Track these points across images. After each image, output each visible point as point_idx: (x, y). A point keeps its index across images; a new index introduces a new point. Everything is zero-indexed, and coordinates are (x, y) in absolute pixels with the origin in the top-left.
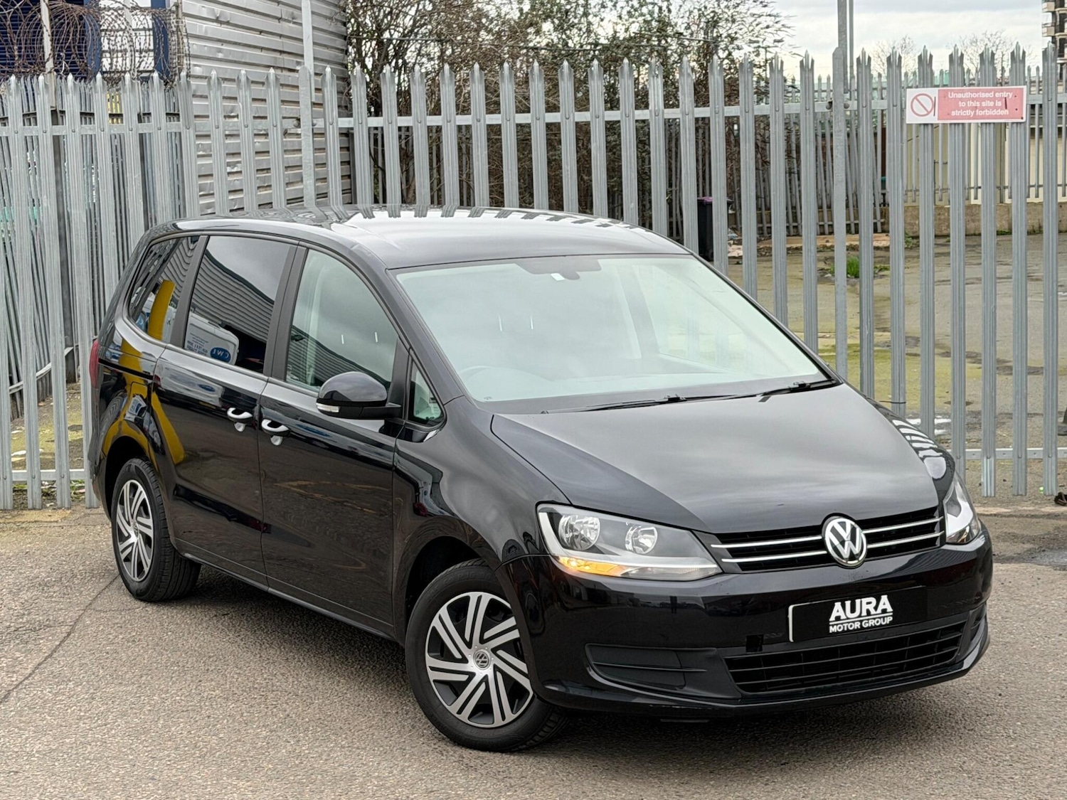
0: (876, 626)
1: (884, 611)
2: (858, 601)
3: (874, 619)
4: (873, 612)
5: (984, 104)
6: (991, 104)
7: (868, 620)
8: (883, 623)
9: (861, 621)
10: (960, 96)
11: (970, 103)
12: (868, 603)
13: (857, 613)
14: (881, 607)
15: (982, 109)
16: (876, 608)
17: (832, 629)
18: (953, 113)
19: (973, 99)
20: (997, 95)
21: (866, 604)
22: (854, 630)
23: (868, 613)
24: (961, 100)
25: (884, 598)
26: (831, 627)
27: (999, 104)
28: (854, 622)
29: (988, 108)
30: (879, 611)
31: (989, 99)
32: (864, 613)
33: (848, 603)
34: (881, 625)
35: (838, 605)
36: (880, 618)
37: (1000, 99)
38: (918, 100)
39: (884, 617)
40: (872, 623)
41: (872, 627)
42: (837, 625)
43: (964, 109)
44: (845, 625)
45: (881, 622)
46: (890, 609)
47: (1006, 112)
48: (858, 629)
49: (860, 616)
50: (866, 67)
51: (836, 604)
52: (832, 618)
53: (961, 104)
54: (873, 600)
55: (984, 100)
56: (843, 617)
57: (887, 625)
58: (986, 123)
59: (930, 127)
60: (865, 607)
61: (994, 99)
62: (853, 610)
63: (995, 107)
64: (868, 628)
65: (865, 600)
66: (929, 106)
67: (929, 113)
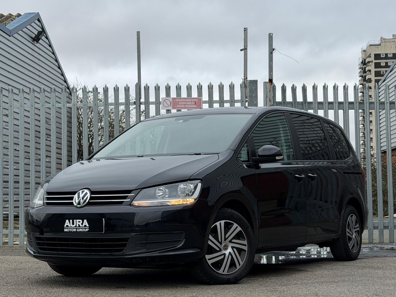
0: (82, 232)
1: (85, 226)
2: (75, 220)
3: (82, 228)
4: (81, 225)
5: (188, 103)
7: (79, 228)
9: (77, 229)
10: (180, 100)
12: (79, 222)
13: (75, 225)
14: (84, 224)
15: (187, 105)
16: (82, 224)
17: (65, 230)
18: (177, 106)
19: (184, 102)
20: (193, 100)
21: (78, 222)
22: (74, 232)
24: (180, 102)
25: (85, 221)
26: (65, 229)
27: (193, 103)
28: (74, 229)
29: (189, 105)
30: (83, 226)
31: (190, 102)
32: (78, 226)
33: (71, 221)
34: (84, 232)
35: (67, 221)
36: (84, 228)
37: (193, 102)
38: (165, 101)
39: (85, 229)
40: (81, 230)
42: (67, 229)
43: (181, 105)
44: (70, 229)
45: (84, 230)
46: (88, 225)
47: (195, 106)
48: (75, 232)
49: (76, 226)
50: (148, 90)
52: (65, 226)
53: (180, 103)
54: (81, 221)
56: (69, 226)
57: (86, 232)
60: (78, 223)
61: (191, 102)
62: (73, 224)
63: (192, 104)
64: (79, 232)
65: (78, 221)
66: (169, 104)
67: (169, 106)
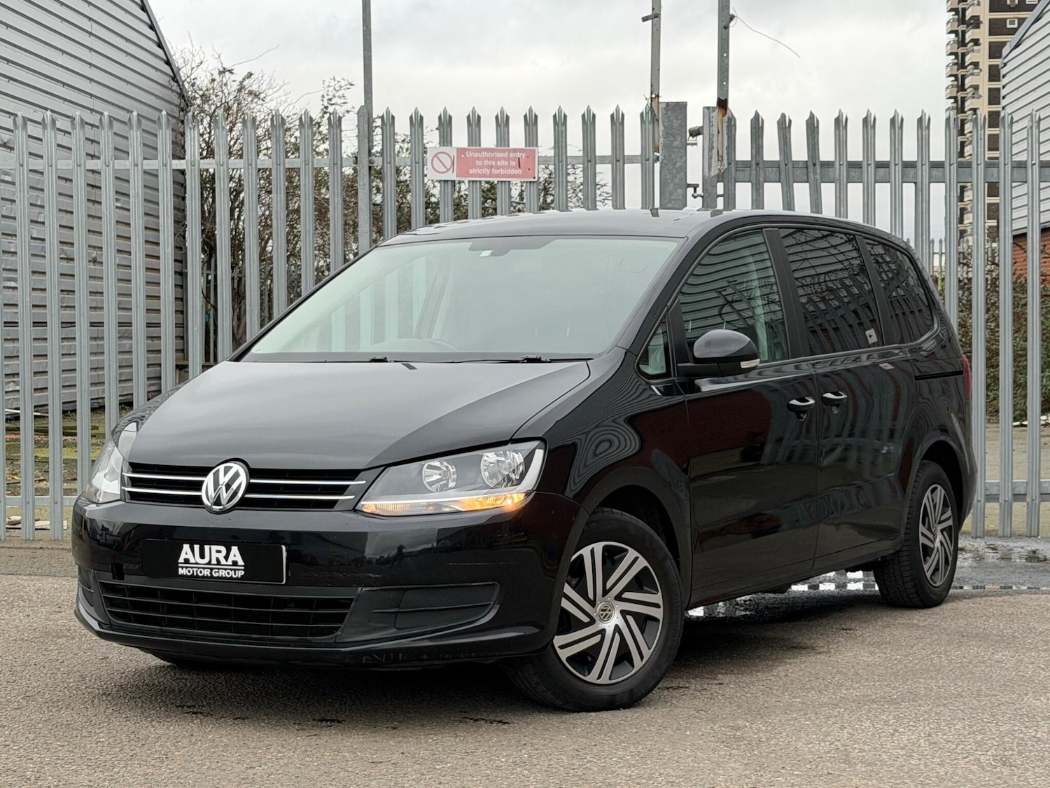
0: (226, 578)
1: (235, 563)
2: (207, 547)
3: (226, 569)
4: (223, 561)
5: (499, 163)
6: (506, 163)
7: (219, 569)
8: (234, 576)
10: (477, 155)
11: (486, 162)
12: (219, 551)
13: (206, 560)
14: (231, 558)
15: (498, 168)
16: (226, 558)
17: (181, 571)
18: (471, 171)
19: (489, 159)
20: (512, 155)
21: (215, 552)
22: (203, 577)
23: (219, 562)
24: (479, 159)
25: (235, 550)
26: (180, 569)
27: (513, 163)
28: (204, 568)
29: (503, 167)
30: (230, 562)
31: (504, 159)
32: (214, 561)
33: (197, 547)
34: (231, 577)
35: (186, 547)
36: (231, 570)
37: (513, 159)
38: (439, 159)
39: (235, 570)
40: (222, 573)
41: (222, 578)
42: (187, 568)
43: (481, 167)
44: (195, 570)
45: (232, 573)
46: (241, 562)
47: (519, 171)
48: (207, 577)
49: (209, 563)
50: (390, 125)
51: (185, 545)
52: (181, 560)
53: (478, 163)
54: (223, 549)
55: (499, 159)
56: (192, 560)
57: (237, 579)
58: (502, 182)
59: (450, 183)
60: (215, 555)
61: (508, 159)
62: (202, 556)
63: (509, 167)
64: (218, 578)
65: (214, 548)
66: (448, 165)
67: (448, 170)
